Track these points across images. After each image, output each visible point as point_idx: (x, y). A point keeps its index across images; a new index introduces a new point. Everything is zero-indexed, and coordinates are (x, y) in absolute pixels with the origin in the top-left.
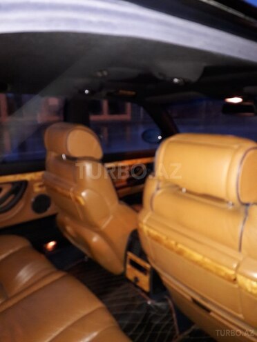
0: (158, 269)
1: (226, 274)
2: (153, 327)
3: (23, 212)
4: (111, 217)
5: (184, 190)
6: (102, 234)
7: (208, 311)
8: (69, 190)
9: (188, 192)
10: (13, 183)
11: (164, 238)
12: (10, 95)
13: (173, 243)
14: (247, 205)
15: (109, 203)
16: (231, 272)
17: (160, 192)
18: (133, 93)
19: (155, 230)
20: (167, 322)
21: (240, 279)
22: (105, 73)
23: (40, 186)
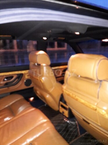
0: (71, 108)
1: (93, 107)
2: (69, 131)
3: (21, 86)
4: (54, 88)
5: (79, 76)
6: (50, 94)
7: (89, 123)
8: (37, 77)
9: (81, 77)
10: (18, 74)
11: (71, 94)
12: (18, 40)
13: (74, 96)
14: (101, 81)
15: (53, 82)
16: (95, 107)
17: (70, 77)
18: (64, 38)
19: (68, 91)
20: (75, 130)
21: (98, 109)
22: (50, 31)
23: (28, 76)
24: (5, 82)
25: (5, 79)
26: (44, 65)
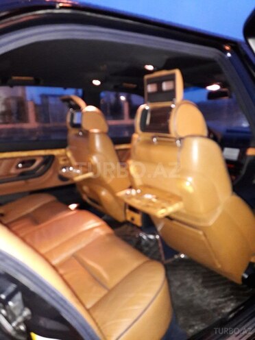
5: (154, 140)
6: (108, 188)
10: (44, 156)
18: (135, 86)
22: (105, 66)
23: (64, 160)
24: (20, 171)
25: (20, 165)
26: (96, 131)
